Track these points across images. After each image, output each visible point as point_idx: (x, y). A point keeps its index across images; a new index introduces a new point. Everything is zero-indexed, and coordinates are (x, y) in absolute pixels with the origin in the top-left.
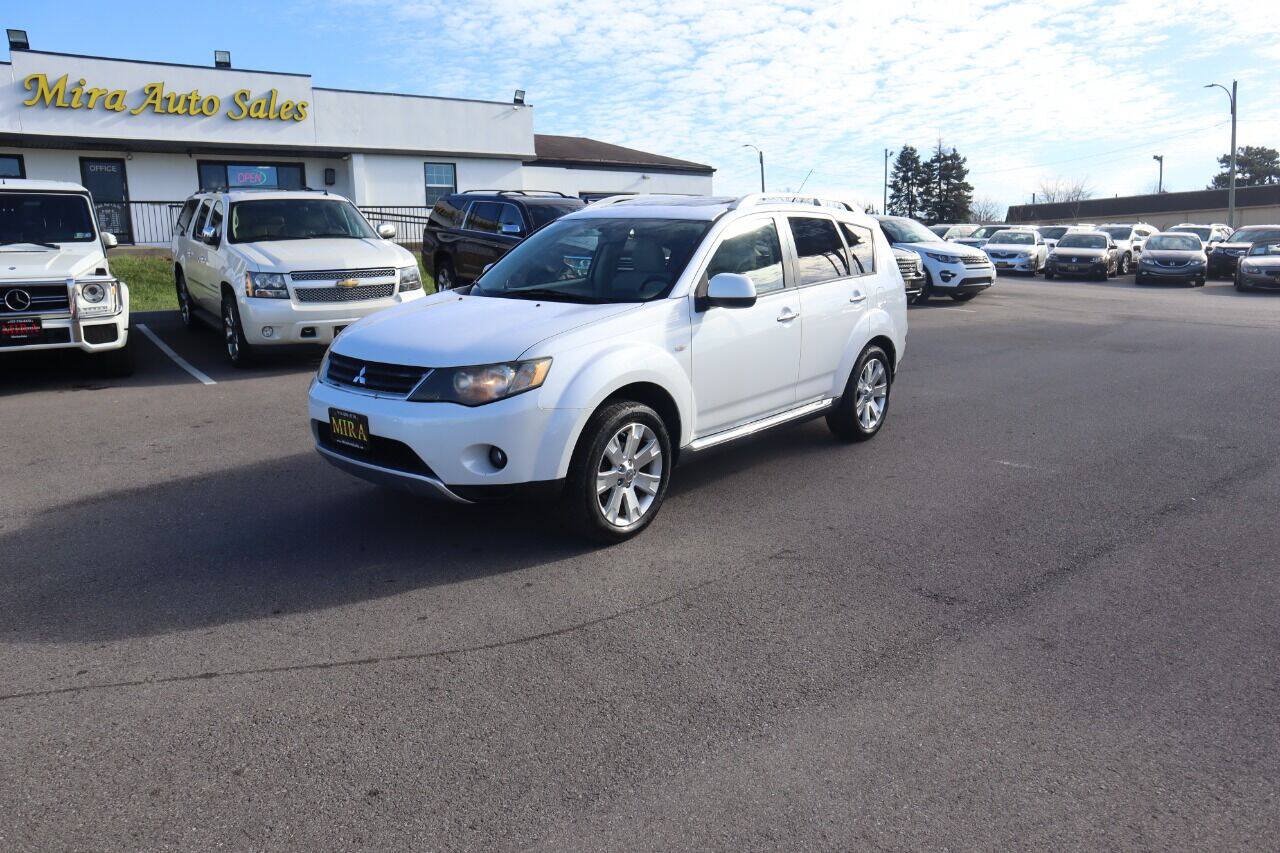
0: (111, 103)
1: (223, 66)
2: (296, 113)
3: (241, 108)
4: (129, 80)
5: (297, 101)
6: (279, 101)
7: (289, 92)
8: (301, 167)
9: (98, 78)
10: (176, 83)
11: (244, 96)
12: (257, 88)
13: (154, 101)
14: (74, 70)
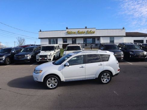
0: (74, 33)
1: (86, 28)
2: (94, 33)
3: (88, 32)
4: (76, 31)
5: (94, 31)
6: (92, 31)
7: (93, 30)
8: (95, 38)
9: (73, 31)
10: (81, 30)
11: (88, 31)
12: (89, 30)
13: (79, 33)
14: (71, 30)
